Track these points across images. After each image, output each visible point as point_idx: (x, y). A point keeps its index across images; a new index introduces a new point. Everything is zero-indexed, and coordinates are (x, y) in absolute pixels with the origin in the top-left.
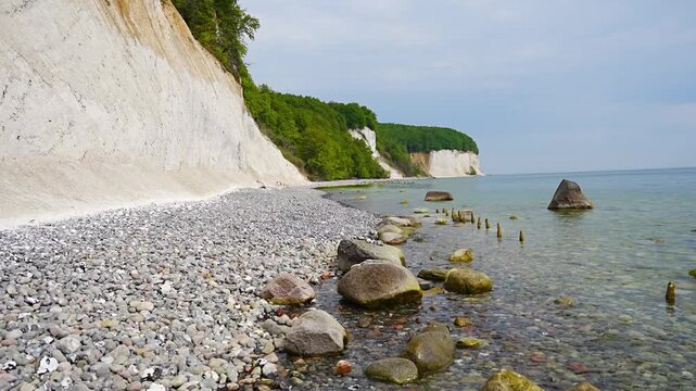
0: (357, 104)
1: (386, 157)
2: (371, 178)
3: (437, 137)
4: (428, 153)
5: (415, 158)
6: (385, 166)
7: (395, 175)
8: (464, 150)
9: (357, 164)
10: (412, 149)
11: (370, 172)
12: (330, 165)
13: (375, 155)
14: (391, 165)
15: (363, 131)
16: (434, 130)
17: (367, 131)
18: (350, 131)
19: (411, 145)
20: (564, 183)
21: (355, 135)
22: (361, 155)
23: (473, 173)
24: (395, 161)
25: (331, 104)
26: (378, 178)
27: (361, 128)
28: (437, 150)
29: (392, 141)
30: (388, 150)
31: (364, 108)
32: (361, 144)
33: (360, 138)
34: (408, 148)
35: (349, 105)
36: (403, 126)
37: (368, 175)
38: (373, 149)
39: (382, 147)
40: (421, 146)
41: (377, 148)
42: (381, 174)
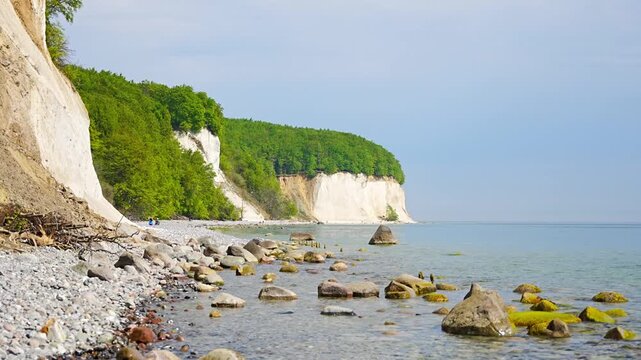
0: (189, 89)
1: (236, 182)
2: (211, 218)
3: (332, 152)
4: (310, 177)
5: (290, 186)
6: (234, 198)
7: (252, 215)
8: (378, 175)
9: (188, 194)
10: (284, 169)
11: (210, 209)
12: (150, 195)
13: (219, 178)
14: (245, 198)
15: (198, 137)
16: (324, 136)
17: (204, 135)
18: (176, 136)
19: (281, 163)
21: (185, 142)
22: (196, 179)
23: (393, 218)
24: (252, 189)
25: (144, 87)
26: (221, 218)
27: (195, 130)
28: (328, 171)
29: (248, 154)
30: (240, 171)
31: (201, 96)
32: (194, 159)
33: (194, 149)
34: (277, 166)
35: (177, 89)
36: (270, 128)
37: (205, 213)
38: (216, 168)
39: (230, 165)
40: (299, 165)
41: (222, 167)
42: (226, 213)
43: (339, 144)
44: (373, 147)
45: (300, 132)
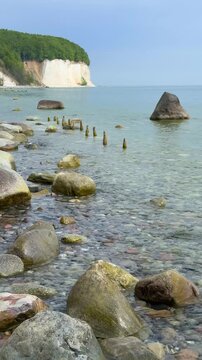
3: (51, 47)
4: (41, 62)
5: (29, 67)
7: (8, 83)
8: (76, 61)
10: (26, 57)
14: (4, 73)
16: (48, 38)
19: (24, 53)
20: (165, 96)
23: (85, 84)
24: (9, 68)
28: (50, 59)
34: (22, 56)
36: (17, 33)
40: (34, 55)
43: (55, 43)
44: (74, 45)
45: (34, 36)
